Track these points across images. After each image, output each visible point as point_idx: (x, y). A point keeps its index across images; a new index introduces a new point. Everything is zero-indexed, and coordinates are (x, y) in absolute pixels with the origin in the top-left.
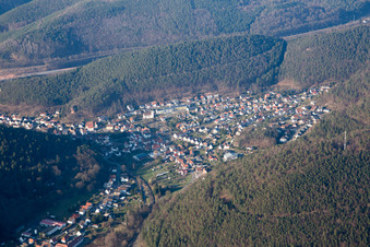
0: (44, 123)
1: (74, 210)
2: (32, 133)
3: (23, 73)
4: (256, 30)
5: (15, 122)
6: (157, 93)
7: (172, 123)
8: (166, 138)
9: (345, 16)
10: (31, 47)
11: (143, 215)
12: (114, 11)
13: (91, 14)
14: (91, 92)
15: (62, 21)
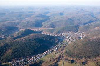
0: (50, 35)
1: (55, 46)
2: (49, 35)
3: (47, 28)
4: (74, 25)
5: (47, 34)
6: (64, 32)
7: (66, 36)
8: (65, 37)
9: (85, 24)
10: (48, 25)
11: (64, 47)
12: (58, 22)
13: (55, 22)
14: (56, 31)
15: (52, 23)
